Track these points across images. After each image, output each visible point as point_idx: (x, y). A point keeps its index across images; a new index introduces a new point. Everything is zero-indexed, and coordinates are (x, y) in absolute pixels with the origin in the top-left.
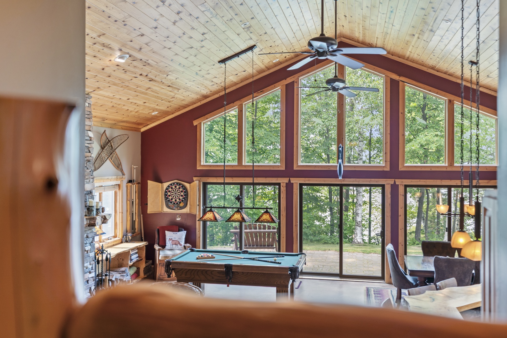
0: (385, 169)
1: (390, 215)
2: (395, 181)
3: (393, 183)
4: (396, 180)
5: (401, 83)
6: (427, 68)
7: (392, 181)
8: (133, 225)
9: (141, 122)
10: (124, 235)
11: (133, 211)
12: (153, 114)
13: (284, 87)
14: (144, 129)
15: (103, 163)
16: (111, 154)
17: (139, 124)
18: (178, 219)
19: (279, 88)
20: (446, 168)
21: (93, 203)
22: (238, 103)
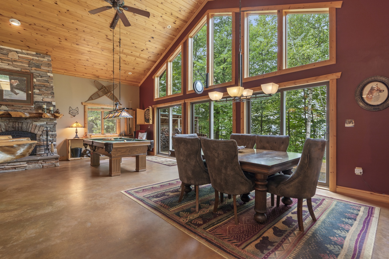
0: (232, 84)
1: (235, 118)
5: (242, 13)
8: (130, 130)
9: (131, 80)
10: (121, 134)
11: (130, 123)
12: (129, 73)
13: (183, 44)
14: (140, 85)
15: (100, 97)
16: (107, 93)
17: (132, 81)
18: (149, 127)
19: (181, 46)
20: (276, 73)
21: (45, 106)
22: (166, 61)
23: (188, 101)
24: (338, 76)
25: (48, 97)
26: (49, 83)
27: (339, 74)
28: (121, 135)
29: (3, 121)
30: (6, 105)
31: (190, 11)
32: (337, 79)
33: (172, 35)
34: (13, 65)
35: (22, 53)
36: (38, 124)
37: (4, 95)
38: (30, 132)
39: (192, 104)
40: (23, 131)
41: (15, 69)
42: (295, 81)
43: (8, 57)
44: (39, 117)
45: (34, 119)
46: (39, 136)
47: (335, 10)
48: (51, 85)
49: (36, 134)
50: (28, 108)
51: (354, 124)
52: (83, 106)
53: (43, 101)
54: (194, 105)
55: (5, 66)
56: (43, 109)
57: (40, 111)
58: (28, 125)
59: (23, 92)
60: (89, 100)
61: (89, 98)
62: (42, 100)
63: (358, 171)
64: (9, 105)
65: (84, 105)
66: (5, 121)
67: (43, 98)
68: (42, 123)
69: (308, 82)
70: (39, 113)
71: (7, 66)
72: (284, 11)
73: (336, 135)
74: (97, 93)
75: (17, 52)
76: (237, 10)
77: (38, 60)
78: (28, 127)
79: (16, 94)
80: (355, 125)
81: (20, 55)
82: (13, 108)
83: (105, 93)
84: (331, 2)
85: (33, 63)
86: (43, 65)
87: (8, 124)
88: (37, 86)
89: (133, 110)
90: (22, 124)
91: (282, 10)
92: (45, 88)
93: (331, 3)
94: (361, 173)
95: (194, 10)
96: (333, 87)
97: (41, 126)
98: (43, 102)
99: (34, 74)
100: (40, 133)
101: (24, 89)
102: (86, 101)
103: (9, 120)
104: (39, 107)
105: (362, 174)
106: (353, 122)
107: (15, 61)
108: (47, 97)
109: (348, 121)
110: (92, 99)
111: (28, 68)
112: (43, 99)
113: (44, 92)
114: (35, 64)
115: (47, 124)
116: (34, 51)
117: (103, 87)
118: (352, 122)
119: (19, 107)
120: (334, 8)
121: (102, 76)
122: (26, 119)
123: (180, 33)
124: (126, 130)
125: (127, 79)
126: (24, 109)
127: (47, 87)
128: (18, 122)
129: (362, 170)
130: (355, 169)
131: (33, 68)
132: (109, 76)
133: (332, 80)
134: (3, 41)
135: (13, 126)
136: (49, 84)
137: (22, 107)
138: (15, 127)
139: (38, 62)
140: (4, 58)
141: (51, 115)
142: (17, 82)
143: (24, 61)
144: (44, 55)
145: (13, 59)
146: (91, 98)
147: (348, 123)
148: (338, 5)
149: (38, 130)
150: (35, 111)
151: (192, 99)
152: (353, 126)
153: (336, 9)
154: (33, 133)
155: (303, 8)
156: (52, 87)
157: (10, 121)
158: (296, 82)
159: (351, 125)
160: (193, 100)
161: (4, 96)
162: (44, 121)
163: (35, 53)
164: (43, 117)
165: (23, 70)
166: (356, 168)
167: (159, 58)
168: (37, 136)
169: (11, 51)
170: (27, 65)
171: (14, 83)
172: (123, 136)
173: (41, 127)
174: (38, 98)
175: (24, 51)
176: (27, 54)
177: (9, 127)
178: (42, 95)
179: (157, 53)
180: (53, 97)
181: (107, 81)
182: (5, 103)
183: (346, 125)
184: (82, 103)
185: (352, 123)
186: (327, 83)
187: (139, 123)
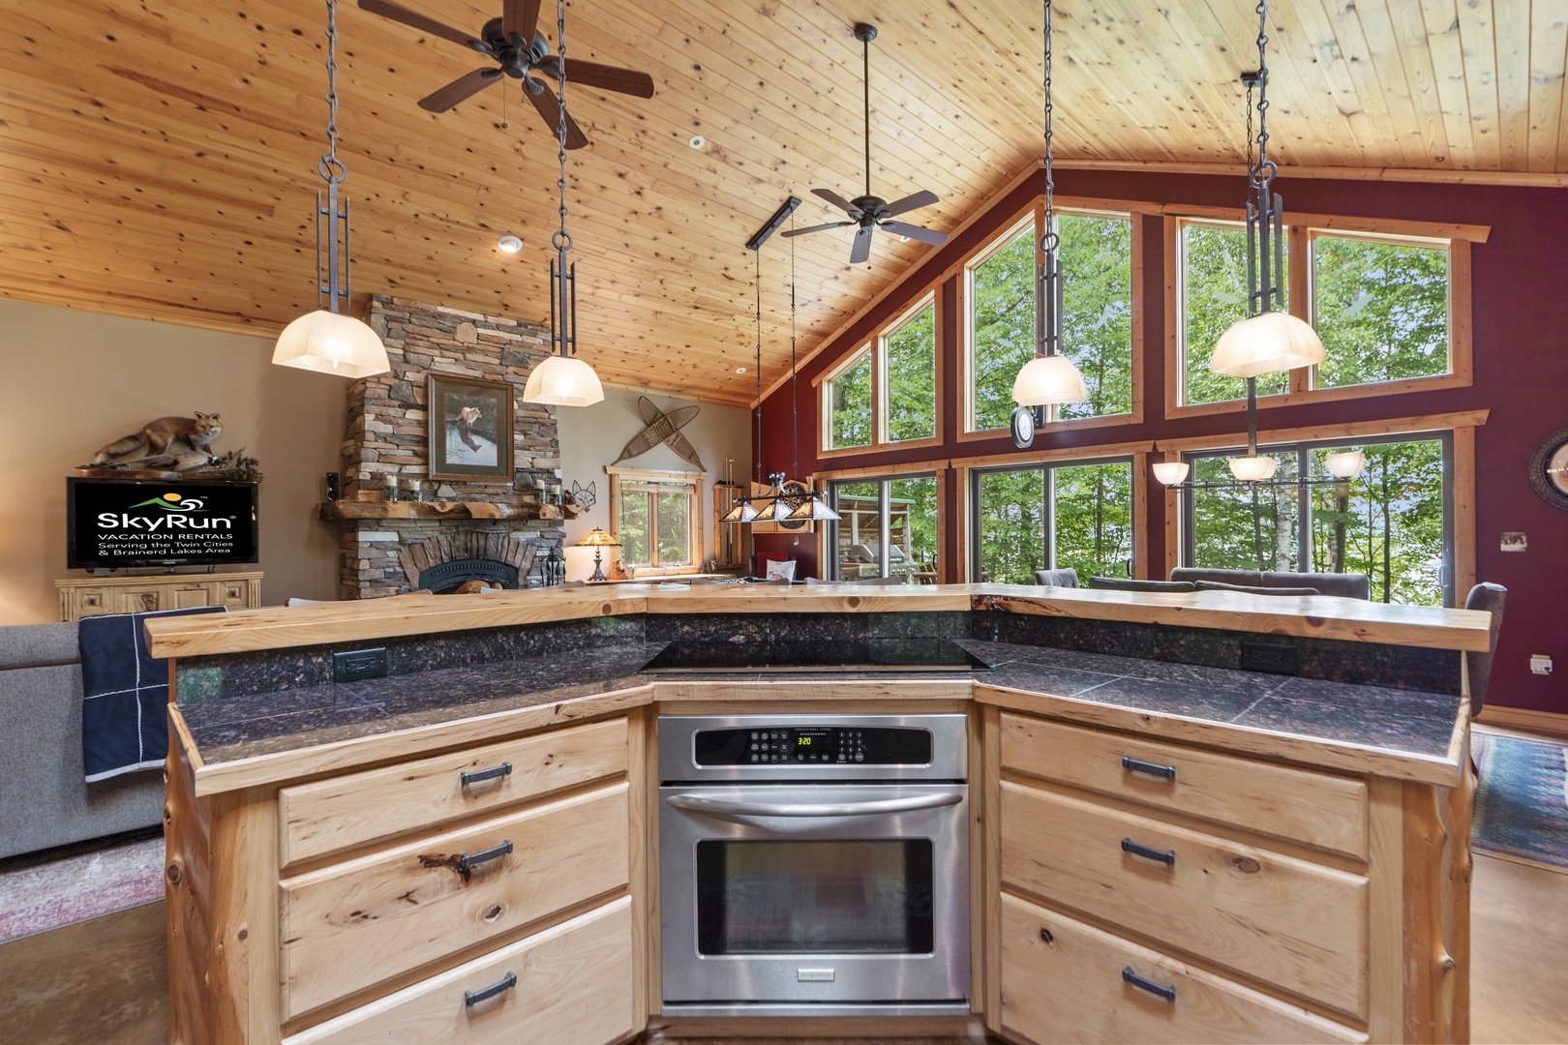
0: (1133, 421)
1: (1145, 521)
2: (1155, 444)
3: (1150, 449)
4: (1157, 442)
5: (1166, 219)
6: (1229, 167)
7: (1148, 445)
8: (729, 550)
9: (734, 389)
10: (706, 566)
11: (729, 529)
12: (738, 371)
13: (941, 288)
14: (754, 405)
15: (650, 447)
16: (668, 435)
17: (735, 394)
18: (796, 544)
19: (932, 294)
20: (1286, 398)
21: (542, 484)
22: (871, 335)
23: (964, 466)
24: (1479, 420)
25: (545, 455)
26: (546, 411)
27: (1483, 415)
28: (705, 568)
29: (444, 531)
30: (451, 483)
31: (978, 194)
32: (1476, 427)
33: (904, 259)
34: (466, 362)
35: (486, 325)
36: (523, 536)
37: (447, 452)
38: (505, 564)
39: (975, 474)
40: (489, 560)
41: (471, 373)
42: (1348, 424)
43: (454, 339)
44: (530, 515)
45: (513, 524)
46: (525, 573)
47: (1469, 247)
48: (552, 417)
49: (517, 570)
50: (500, 491)
51: (1525, 545)
52: (607, 477)
53: (533, 466)
54: (982, 477)
55: (449, 366)
56: (537, 493)
57: (528, 499)
58: (500, 541)
59: (490, 443)
60: (621, 458)
61: (623, 453)
62: (532, 463)
63: (1540, 664)
64: (457, 482)
65: (611, 475)
66: (449, 532)
67: (533, 458)
68: (534, 535)
69: (1388, 430)
70: (530, 506)
71: (454, 367)
72: (1309, 229)
73: (1473, 571)
74: (641, 435)
75: (474, 322)
76: (1152, 209)
77: (522, 345)
78: (499, 548)
79: (475, 448)
80: (1527, 548)
81: (481, 331)
82: (467, 490)
83: (664, 436)
84: (1457, 225)
85: (511, 354)
86: (532, 357)
87: (454, 539)
88: (521, 424)
89: (738, 487)
90: (486, 539)
91: (1305, 227)
92: (537, 426)
93: (1458, 228)
94: (1547, 669)
95: (990, 190)
96: (1465, 446)
97: (530, 543)
98: (533, 470)
99: (515, 385)
100: (526, 565)
101: (491, 434)
102: (616, 462)
103: (457, 527)
104: (524, 486)
105: (1551, 671)
106: (1525, 539)
107: (470, 350)
108: (542, 453)
109: (1508, 534)
110: (631, 456)
111: (500, 369)
112: (534, 461)
113: (535, 439)
114: (515, 356)
115: (542, 536)
116: (512, 318)
117: (659, 415)
118: (1521, 539)
119: (479, 486)
120: (1466, 241)
121: (658, 382)
122: (494, 524)
123: (929, 253)
124: (717, 552)
125: (725, 388)
126: (489, 495)
127: (543, 424)
128: (477, 533)
129: (1550, 661)
130: (1532, 660)
131: (511, 369)
132: (678, 381)
133: (1463, 430)
134: (451, 293)
135: (466, 545)
136: (547, 415)
137: (486, 487)
138: (472, 547)
139: (521, 350)
140: (446, 342)
141: (558, 509)
142: (477, 413)
143: (491, 348)
144: (536, 328)
145: (466, 344)
146: (626, 453)
147: (1509, 541)
148: (1480, 235)
149: (521, 557)
150: (515, 497)
151: (979, 458)
152: (1523, 550)
153: (1472, 243)
154: (511, 566)
155: (1373, 230)
156: (554, 424)
157: (461, 529)
158: (1353, 428)
159: (1517, 547)
160: (982, 461)
161: (447, 456)
162: (535, 529)
163: (514, 323)
164: (542, 517)
165: (488, 376)
166: (1534, 656)
167: (842, 322)
168: (520, 573)
169: (461, 320)
170: (497, 361)
171: (470, 415)
172: (712, 573)
173: (529, 546)
174: (522, 460)
175: (490, 319)
176: (498, 327)
177: (458, 548)
178: (532, 448)
179: (841, 311)
180: (557, 453)
181: (668, 395)
182: (452, 476)
183: (1504, 547)
184: (605, 468)
185: (1522, 543)
186: (1447, 436)
187: (759, 529)
